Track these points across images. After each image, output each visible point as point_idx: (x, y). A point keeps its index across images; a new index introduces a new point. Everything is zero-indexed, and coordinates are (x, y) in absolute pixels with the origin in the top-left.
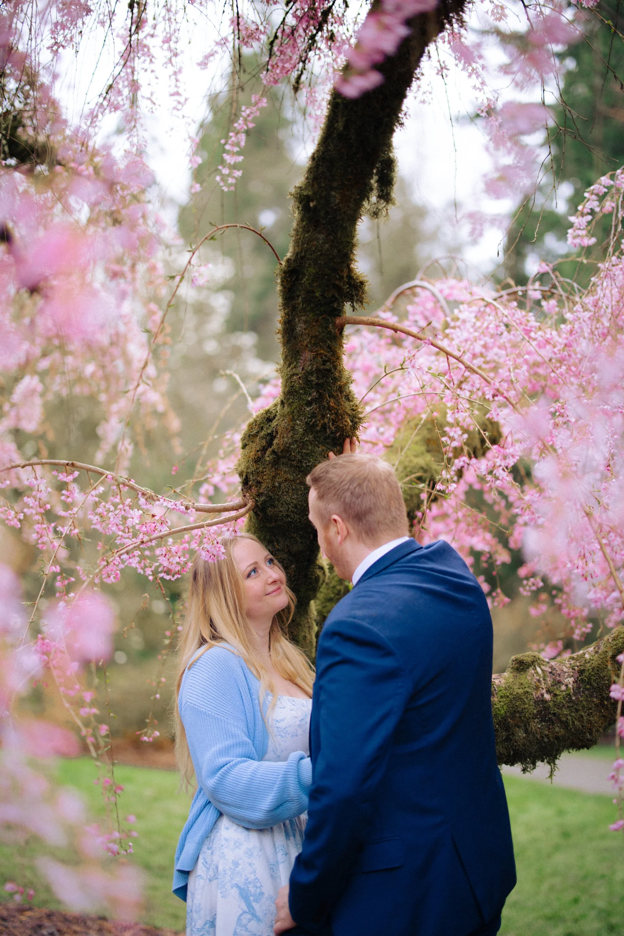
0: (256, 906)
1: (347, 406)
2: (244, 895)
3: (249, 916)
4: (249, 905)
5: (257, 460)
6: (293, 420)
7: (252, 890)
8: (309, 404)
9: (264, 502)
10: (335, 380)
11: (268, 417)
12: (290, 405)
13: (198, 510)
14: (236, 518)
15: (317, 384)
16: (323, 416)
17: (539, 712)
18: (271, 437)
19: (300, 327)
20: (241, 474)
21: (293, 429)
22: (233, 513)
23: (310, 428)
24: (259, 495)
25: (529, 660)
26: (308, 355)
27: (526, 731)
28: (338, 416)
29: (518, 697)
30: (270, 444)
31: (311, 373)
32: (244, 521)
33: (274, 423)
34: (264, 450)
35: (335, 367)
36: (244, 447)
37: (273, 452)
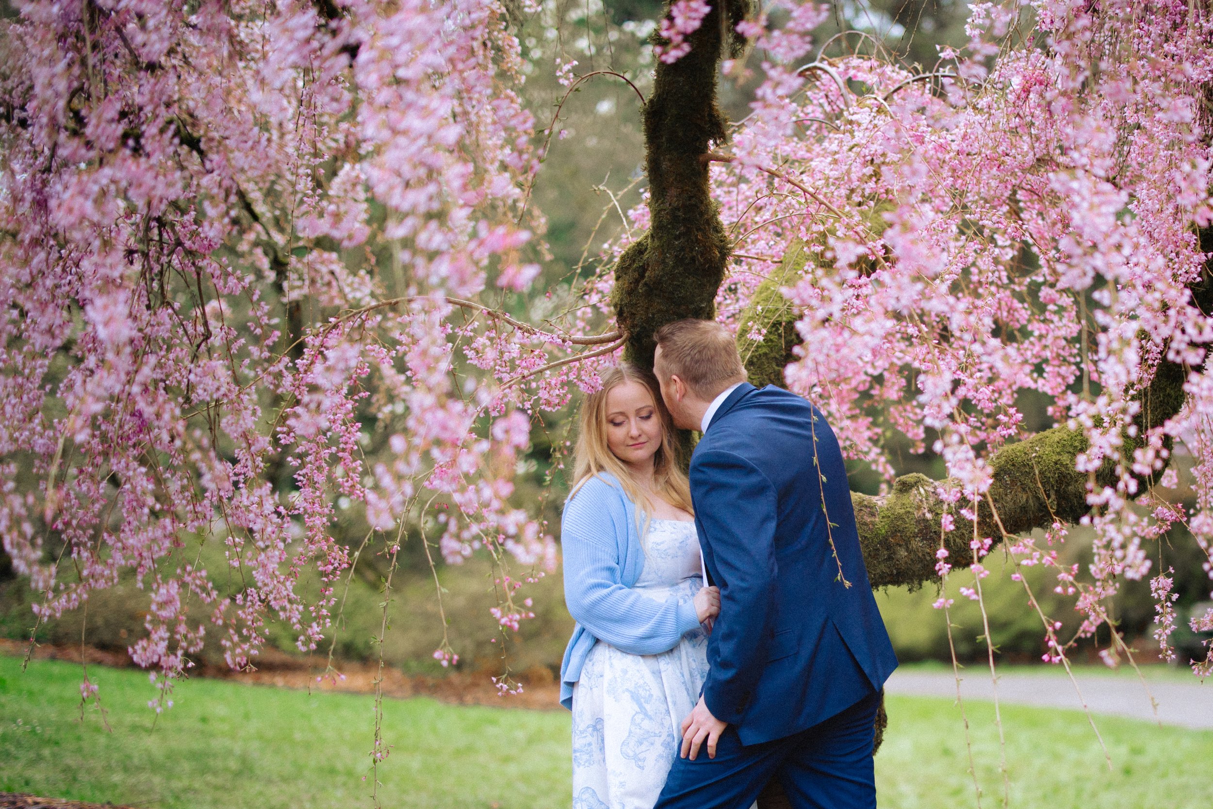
0: (648, 707)
1: (715, 237)
2: (635, 697)
3: (641, 716)
4: (641, 706)
5: (631, 292)
6: (663, 253)
7: (642, 693)
8: (677, 238)
9: (638, 334)
10: (702, 214)
11: (639, 250)
12: (660, 238)
13: (575, 342)
14: (612, 350)
15: (684, 219)
16: (692, 250)
17: (921, 531)
18: (643, 270)
19: (665, 165)
20: (615, 306)
21: (663, 262)
22: (612, 345)
23: (679, 261)
24: (634, 326)
25: (912, 480)
26: (673, 192)
27: (907, 550)
28: (706, 250)
29: (899, 517)
30: (642, 276)
31: (677, 209)
32: (621, 352)
33: (646, 256)
34: (637, 282)
35: (702, 202)
36: (618, 279)
37: (646, 284)
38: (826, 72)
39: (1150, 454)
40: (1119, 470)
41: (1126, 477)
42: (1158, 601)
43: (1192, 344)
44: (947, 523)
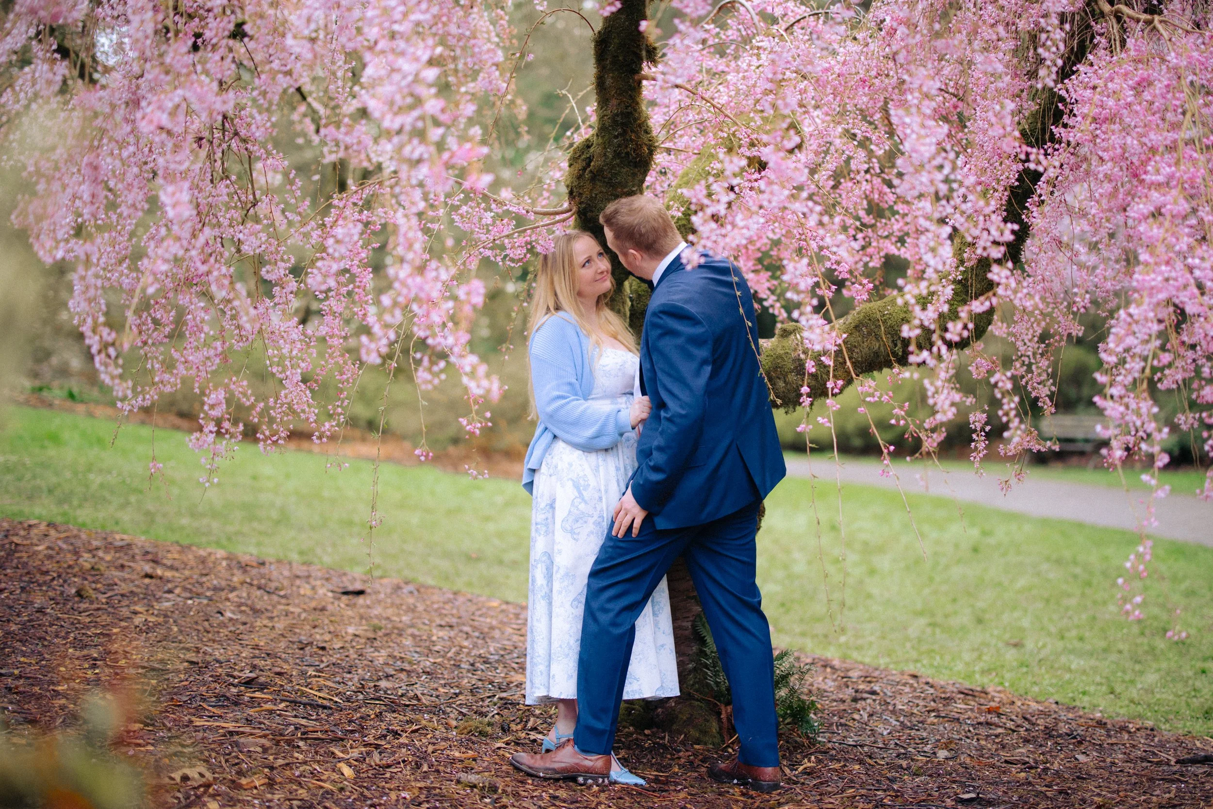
0: (585, 493)
1: (645, 138)
2: (577, 486)
3: (579, 500)
4: (580, 493)
5: (580, 177)
6: (605, 148)
7: (582, 482)
8: (616, 137)
9: (585, 209)
10: (635, 120)
11: (587, 145)
12: (603, 137)
13: (536, 213)
14: (564, 220)
15: (622, 124)
16: (626, 147)
17: (796, 368)
18: (589, 160)
19: (609, 82)
20: (568, 186)
21: (605, 155)
22: (565, 215)
23: (617, 155)
24: (581, 203)
25: (791, 329)
26: (614, 102)
27: (785, 382)
28: (639, 147)
29: (780, 357)
30: (588, 165)
31: (617, 115)
32: (572, 222)
33: (592, 150)
34: (584, 169)
35: (635, 110)
36: (570, 166)
37: (591, 171)
38: (743, 5)
39: (960, 325)
40: (935, 337)
41: (939, 343)
42: (975, 431)
43: (996, 243)
44: (810, 366)
